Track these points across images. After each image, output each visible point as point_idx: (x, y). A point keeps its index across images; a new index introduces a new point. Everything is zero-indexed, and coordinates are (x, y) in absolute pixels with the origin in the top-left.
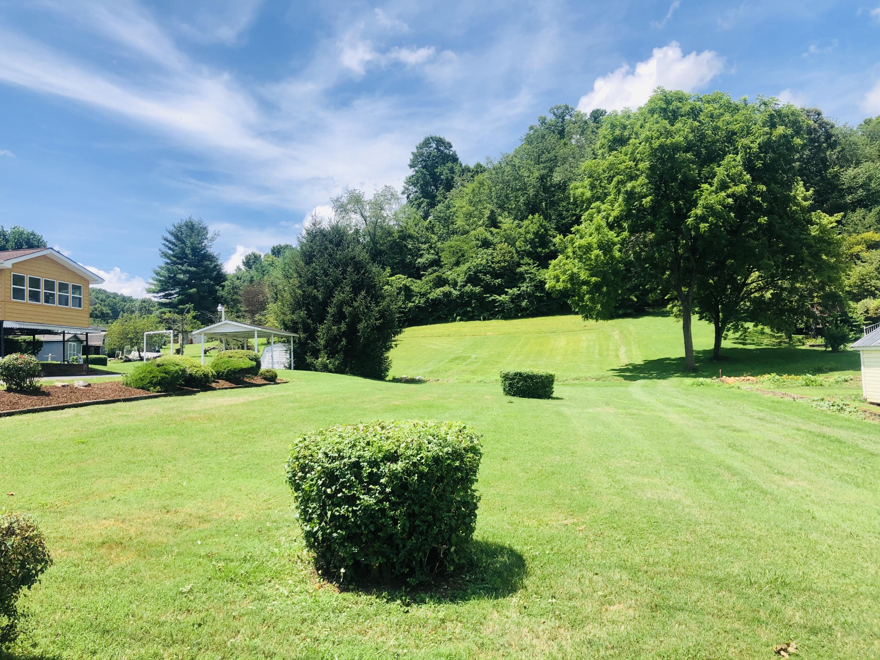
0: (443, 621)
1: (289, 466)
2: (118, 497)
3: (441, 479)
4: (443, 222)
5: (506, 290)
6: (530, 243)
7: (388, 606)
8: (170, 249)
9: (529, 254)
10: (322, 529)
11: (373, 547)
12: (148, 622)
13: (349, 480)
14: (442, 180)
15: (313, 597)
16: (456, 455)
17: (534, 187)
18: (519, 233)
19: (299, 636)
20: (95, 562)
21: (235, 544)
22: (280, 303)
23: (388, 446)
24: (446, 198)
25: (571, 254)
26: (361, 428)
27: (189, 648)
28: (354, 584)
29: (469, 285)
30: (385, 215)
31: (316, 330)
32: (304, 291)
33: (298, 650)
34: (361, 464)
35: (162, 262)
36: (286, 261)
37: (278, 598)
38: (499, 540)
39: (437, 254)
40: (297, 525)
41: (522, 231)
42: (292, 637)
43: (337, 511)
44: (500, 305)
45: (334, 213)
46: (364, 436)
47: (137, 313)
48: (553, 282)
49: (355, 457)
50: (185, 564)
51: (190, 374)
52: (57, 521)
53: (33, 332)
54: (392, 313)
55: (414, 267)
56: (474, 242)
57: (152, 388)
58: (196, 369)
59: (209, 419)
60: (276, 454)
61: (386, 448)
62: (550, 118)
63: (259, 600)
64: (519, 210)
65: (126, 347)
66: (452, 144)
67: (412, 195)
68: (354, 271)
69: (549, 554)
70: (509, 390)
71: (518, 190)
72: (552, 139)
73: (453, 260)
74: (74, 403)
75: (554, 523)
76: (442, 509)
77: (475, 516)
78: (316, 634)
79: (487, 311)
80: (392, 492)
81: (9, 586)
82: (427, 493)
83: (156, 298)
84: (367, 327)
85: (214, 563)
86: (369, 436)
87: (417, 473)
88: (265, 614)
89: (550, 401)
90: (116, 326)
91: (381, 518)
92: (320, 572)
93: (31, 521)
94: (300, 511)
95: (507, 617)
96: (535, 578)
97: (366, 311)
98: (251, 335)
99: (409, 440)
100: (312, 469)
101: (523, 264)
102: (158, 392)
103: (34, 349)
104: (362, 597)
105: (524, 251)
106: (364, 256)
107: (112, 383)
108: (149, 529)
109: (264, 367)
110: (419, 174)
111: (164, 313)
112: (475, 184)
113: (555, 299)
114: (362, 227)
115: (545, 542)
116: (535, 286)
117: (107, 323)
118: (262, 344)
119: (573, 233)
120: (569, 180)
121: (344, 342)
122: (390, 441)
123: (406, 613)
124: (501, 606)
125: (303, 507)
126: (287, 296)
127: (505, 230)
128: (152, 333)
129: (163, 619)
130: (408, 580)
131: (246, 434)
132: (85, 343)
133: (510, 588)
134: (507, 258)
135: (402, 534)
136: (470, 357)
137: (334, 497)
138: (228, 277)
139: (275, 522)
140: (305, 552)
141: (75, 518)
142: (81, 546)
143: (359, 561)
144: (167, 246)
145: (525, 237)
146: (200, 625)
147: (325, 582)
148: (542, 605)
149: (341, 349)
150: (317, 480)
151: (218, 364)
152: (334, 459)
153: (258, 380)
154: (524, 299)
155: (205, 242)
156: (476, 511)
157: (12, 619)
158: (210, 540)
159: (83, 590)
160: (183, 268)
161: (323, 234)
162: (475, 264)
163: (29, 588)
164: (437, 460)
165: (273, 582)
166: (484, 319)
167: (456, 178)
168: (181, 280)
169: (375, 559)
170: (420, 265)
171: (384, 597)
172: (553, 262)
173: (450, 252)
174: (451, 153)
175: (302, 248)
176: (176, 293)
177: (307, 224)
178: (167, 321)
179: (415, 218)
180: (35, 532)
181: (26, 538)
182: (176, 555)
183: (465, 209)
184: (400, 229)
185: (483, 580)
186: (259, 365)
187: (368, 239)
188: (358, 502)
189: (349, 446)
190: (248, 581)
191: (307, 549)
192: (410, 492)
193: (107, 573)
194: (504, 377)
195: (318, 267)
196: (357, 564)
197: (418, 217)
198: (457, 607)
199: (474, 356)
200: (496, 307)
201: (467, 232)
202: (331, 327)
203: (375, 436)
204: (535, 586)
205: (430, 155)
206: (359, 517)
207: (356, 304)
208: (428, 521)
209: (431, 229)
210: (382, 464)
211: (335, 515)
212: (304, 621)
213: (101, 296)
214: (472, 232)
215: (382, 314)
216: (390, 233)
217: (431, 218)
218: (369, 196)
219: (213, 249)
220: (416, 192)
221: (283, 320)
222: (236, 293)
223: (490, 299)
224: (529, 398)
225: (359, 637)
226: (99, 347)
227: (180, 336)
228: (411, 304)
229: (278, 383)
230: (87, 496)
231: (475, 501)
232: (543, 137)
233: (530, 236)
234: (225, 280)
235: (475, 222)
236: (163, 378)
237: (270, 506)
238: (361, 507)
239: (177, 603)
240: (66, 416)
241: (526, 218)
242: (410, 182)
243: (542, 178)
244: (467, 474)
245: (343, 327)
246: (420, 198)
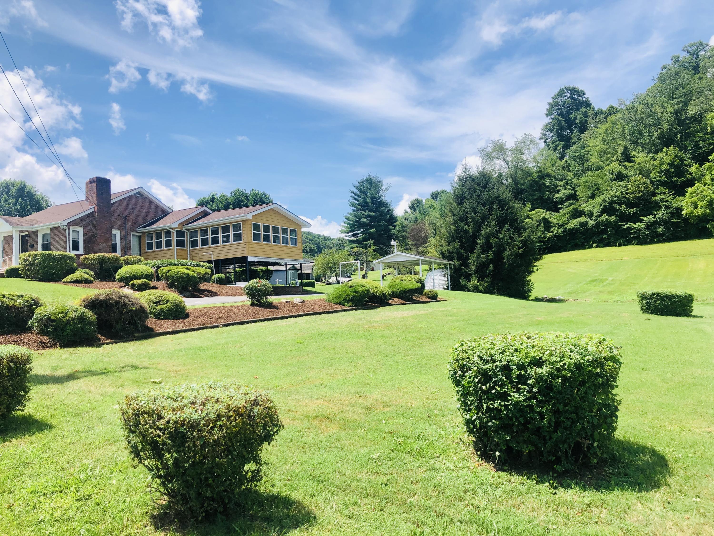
0: (589, 506)
1: (451, 366)
2: (325, 384)
3: (583, 383)
4: (578, 160)
5: (641, 218)
6: (665, 174)
7: (538, 487)
8: (356, 199)
9: (664, 184)
10: (479, 418)
11: (523, 436)
12: (349, 478)
13: (501, 379)
14: (577, 124)
15: (474, 473)
16: (597, 363)
17: (668, 121)
18: (653, 165)
19: (463, 503)
20: (311, 430)
21: (410, 425)
22: (438, 238)
23: (534, 353)
24: (580, 140)
25: (708, 182)
26: (510, 338)
27: (379, 501)
28: (507, 465)
29: (604, 215)
30: (525, 159)
31: (467, 258)
32: (457, 227)
33: (462, 513)
34: (511, 367)
35: (350, 209)
36: (442, 203)
37: (445, 470)
38: (641, 441)
39: (574, 189)
40: (459, 413)
41: (657, 163)
42: (457, 503)
43: (491, 404)
44: (635, 232)
45: (481, 161)
46: (512, 343)
47: (334, 249)
48: (690, 209)
49: (505, 361)
50: (374, 437)
51: (373, 293)
52: (285, 398)
53: (267, 264)
54: (533, 242)
55: (552, 201)
56: (609, 177)
57: (346, 304)
58: (377, 290)
59: (388, 328)
60: (439, 357)
61: (532, 354)
62: (684, 56)
63: (431, 471)
64: (653, 144)
65: (328, 273)
66: (585, 92)
67: (549, 140)
68: (499, 208)
69: (692, 457)
70: (647, 308)
71: (651, 126)
72: (686, 75)
73: (589, 193)
74: (294, 314)
75: (697, 430)
76: (584, 409)
77: (617, 417)
78: (477, 503)
79: (623, 237)
80: (538, 392)
81: (256, 441)
82: (570, 394)
83: (347, 237)
84: (511, 255)
85: (395, 438)
86: (517, 344)
87: (561, 377)
88: (436, 482)
89: (689, 319)
90: (320, 259)
91: (529, 413)
92: (479, 453)
93: (269, 396)
94: (460, 402)
95: (651, 510)
96: (678, 478)
97: (510, 241)
98: (416, 263)
99: (553, 349)
100: (470, 369)
101: (658, 194)
102: (350, 307)
103: (267, 276)
104: (515, 476)
105: (660, 181)
106: (507, 194)
107: (319, 300)
108: (348, 409)
109: (428, 288)
110: (555, 121)
111: (353, 248)
112: (609, 124)
113: (693, 224)
114: (505, 171)
115: (688, 446)
116: (671, 213)
117: (314, 257)
118: (426, 270)
119: (711, 162)
120: (705, 111)
121: (491, 267)
122: (535, 349)
123: (554, 494)
124: (644, 499)
125: (463, 399)
126: (444, 231)
127: (639, 164)
128: (345, 263)
129: (359, 477)
130: (555, 466)
131: (415, 340)
132: (300, 271)
133: (653, 484)
134: (642, 189)
135: (548, 427)
136: (607, 279)
137: (488, 393)
138: (399, 219)
139: (441, 410)
140: (466, 435)
141: (297, 397)
142: (302, 417)
143: (512, 447)
144: (353, 197)
145: (660, 169)
146: (386, 485)
147: (483, 462)
148: (687, 503)
149: (489, 274)
150: (474, 378)
151: (393, 286)
152: (487, 362)
153: (423, 298)
154: (660, 225)
155: (381, 192)
156: (617, 413)
157: (258, 466)
158: (392, 421)
159: (304, 450)
160: (366, 214)
161: (472, 179)
162: (610, 196)
163: (269, 444)
164: (578, 366)
165: (441, 458)
166: (620, 245)
167: (590, 121)
168: (364, 223)
169: (525, 446)
170: (557, 200)
171: (534, 479)
172: (690, 190)
173: (585, 186)
174: (584, 99)
175: (455, 192)
176: (361, 233)
177: (459, 171)
178: (355, 254)
179: (552, 159)
180: (272, 404)
181: (267, 408)
182: (367, 430)
183: (599, 147)
184: (538, 170)
185: (626, 474)
186: (423, 286)
187: (510, 180)
188: (509, 398)
189: (500, 351)
190: (422, 454)
191: (467, 434)
192: (555, 392)
193: (320, 439)
194: (641, 297)
195: (467, 206)
196: (509, 449)
197: (554, 158)
198: (602, 495)
199: (610, 278)
200: (632, 234)
201: (602, 168)
202: (480, 255)
203: (521, 344)
204: (679, 484)
205: (565, 104)
206: (511, 410)
207: (501, 236)
208: (572, 419)
209: (567, 167)
210: (529, 368)
211: (490, 408)
212: (466, 491)
213: (309, 237)
214: (606, 168)
215: (524, 243)
216: (529, 174)
217: (566, 158)
218: (510, 144)
219: (386, 197)
220: (553, 136)
221: (441, 250)
222: (404, 231)
223: (625, 227)
224: (667, 315)
225: (514, 510)
226: (309, 274)
227: (365, 265)
228: (550, 234)
229: (439, 301)
230: (305, 382)
231: (616, 404)
232: (677, 74)
233: (665, 167)
234: (396, 221)
235: (609, 158)
236: (354, 296)
237: (436, 397)
238: (512, 403)
239: (369, 466)
240: (289, 323)
241: (661, 150)
242: (546, 128)
243: (676, 113)
244: (608, 380)
245: (491, 255)
246: (556, 141)
